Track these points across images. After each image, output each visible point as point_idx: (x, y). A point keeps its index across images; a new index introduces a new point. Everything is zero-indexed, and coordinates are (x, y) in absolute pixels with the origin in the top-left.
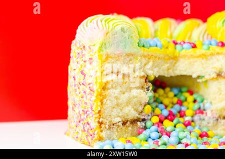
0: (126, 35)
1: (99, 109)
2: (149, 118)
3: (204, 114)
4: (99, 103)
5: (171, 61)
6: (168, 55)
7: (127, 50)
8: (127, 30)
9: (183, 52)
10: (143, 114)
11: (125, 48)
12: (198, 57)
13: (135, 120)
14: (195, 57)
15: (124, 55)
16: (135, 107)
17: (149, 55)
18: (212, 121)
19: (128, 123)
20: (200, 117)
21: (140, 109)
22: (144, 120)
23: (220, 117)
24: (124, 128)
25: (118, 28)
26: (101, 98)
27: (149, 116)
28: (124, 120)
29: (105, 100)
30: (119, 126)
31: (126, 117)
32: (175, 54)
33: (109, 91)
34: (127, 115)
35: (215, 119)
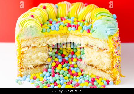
0: (33, 29)
1: (20, 63)
2: (51, 63)
3: (82, 62)
4: (20, 60)
5: (65, 36)
6: (62, 33)
7: (34, 36)
8: (34, 27)
9: (71, 32)
10: (47, 62)
11: (33, 35)
12: (77, 36)
13: (43, 65)
14: (76, 35)
15: (32, 38)
16: (42, 59)
17: (49, 36)
18: (84, 66)
19: (38, 67)
20: (79, 62)
21: (45, 60)
22: (48, 64)
23: (88, 65)
24: (35, 69)
25: (28, 27)
26: (21, 58)
27: (50, 62)
28: (35, 65)
29: (22, 59)
30: (32, 69)
31: (37, 64)
32: (67, 32)
33: (25, 55)
34: (37, 63)
35: (85, 65)
